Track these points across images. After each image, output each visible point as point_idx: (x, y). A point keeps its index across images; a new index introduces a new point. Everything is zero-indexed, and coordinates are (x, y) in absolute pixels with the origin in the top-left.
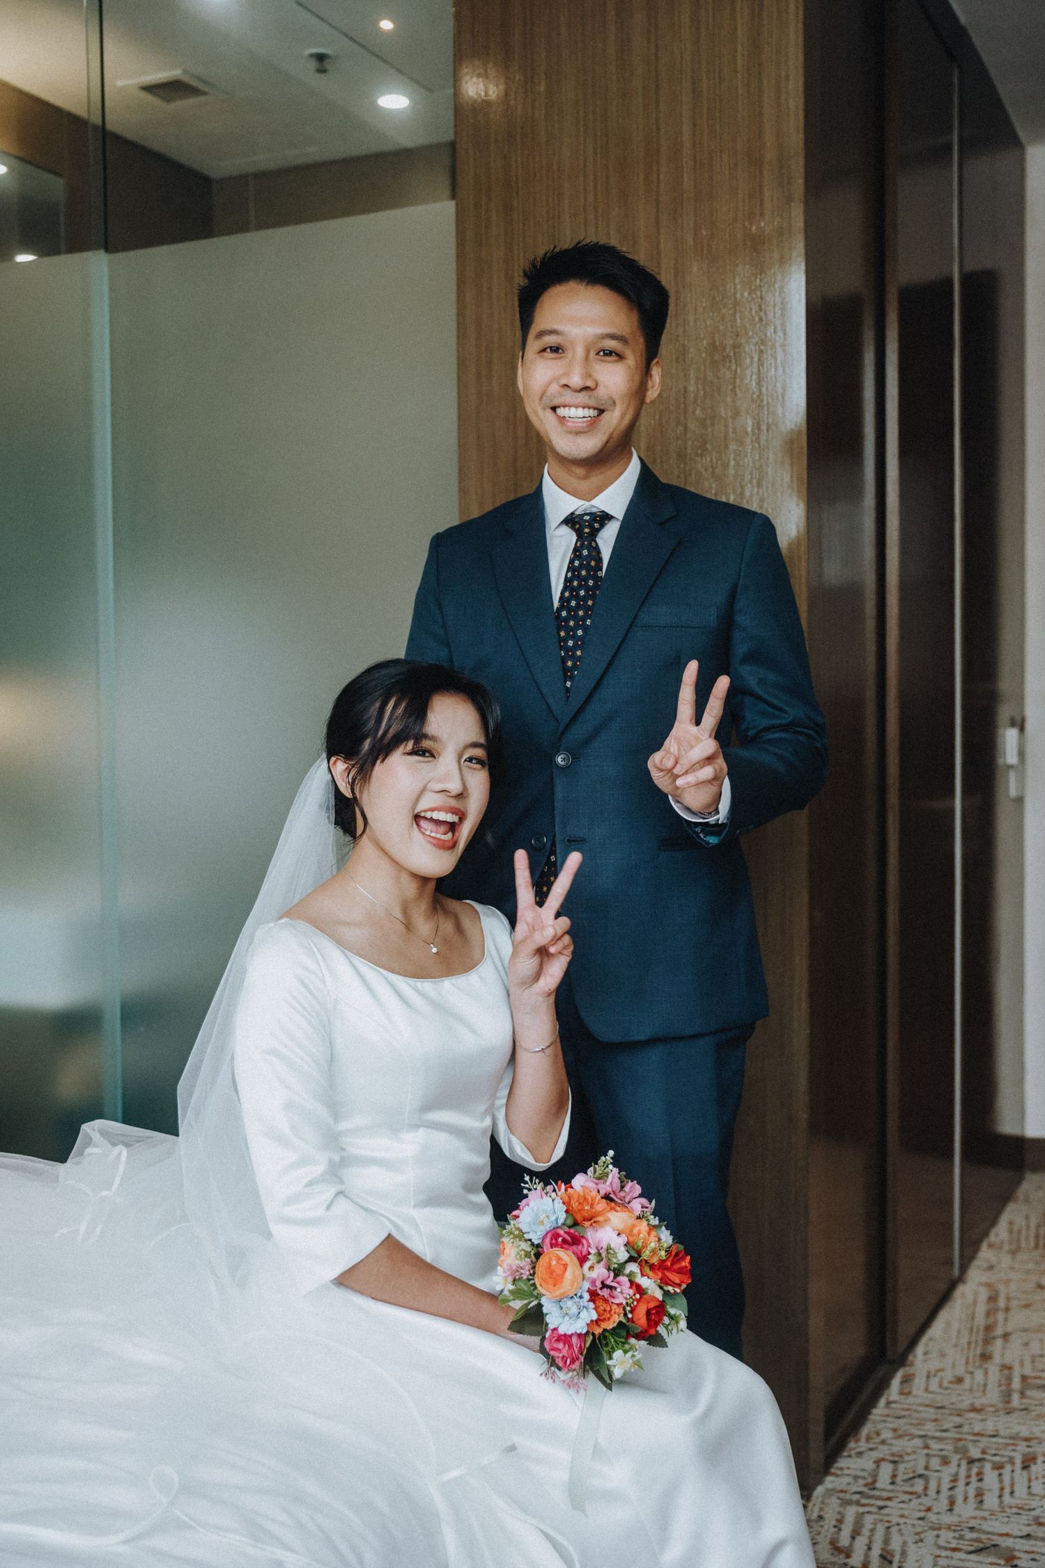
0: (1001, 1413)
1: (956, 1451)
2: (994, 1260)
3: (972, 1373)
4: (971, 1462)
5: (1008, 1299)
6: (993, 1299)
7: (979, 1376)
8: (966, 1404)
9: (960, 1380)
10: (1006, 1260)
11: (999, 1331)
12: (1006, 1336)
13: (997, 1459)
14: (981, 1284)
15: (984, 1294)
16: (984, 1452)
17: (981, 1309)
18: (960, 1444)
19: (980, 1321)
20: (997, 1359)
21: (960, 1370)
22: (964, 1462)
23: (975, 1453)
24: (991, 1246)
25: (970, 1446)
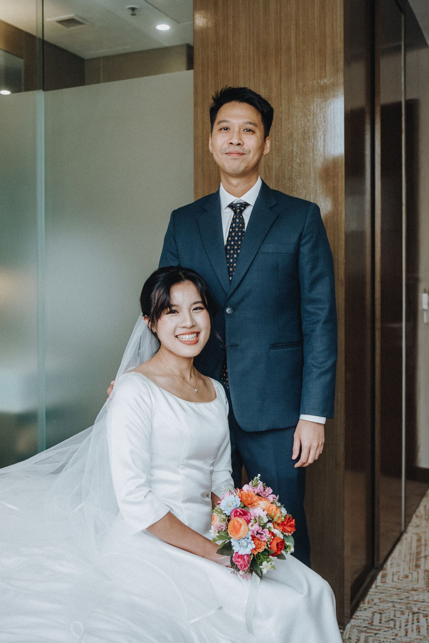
0: (426, 591)
1: (407, 608)
2: (419, 523)
3: (412, 573)
4: (414, 613)
5: (426, 540)
6: (419, 540)
7: (415, 575)
8: (410, 588)
9: (407, 577)
10: (424, 523)
11: (423, 555)
12: (426, 557)
13: (425, 612)
14: (413, 534)
15: (415, 538)
16: (419, 609)
17: (414, 545)
18: (408, 605)
19: (414, 550)
20: (422, 567)
21: (407, 572)
22: (411, 614)
23: (415, 610)
24: (417, 517)
25: (413, 606)
